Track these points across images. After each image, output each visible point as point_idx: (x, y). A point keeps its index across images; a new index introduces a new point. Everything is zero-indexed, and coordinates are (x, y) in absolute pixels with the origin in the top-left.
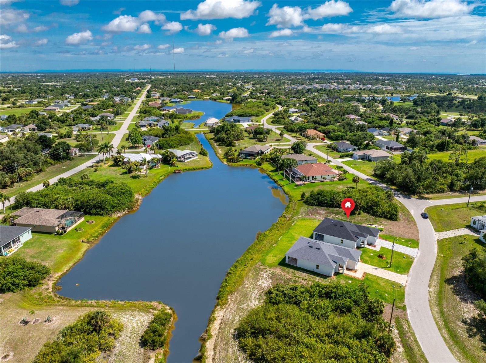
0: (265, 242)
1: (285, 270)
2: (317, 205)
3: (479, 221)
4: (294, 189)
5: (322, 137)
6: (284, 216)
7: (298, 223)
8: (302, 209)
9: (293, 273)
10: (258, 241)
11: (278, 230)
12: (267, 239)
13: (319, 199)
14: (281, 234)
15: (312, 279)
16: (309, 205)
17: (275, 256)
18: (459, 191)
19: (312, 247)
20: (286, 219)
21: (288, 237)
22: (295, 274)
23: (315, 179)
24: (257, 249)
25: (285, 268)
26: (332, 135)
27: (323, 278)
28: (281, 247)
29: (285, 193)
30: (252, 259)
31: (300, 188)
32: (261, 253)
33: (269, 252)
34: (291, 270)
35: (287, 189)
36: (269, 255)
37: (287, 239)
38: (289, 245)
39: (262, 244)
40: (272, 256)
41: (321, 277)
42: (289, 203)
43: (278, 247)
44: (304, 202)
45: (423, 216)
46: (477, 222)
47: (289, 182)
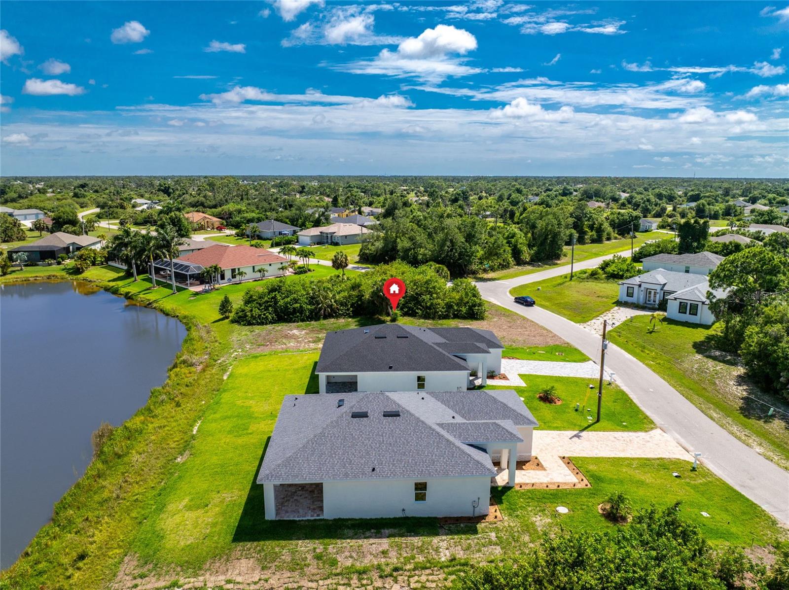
0: (135, 457)
1: (276, 556)
2: (273, 322)
3: (640, 286)
4: (190, 301)
5: (217, 225)
6: (184, 362)
7: (242, 370)
8: (235, 337)
9: (318, 558)
10: (105, 462)
11: (178, 405)
12: (141, 447)
13: (276, 302)
14: (193, 415)
15: (420, 558)
16: (250, 324)
17: (200, 504)
18: (528, 263)
19: (364, 415)
20: (193, 369)
21: (225, 418)
22: (334, 563)
23: (241, 274)
24: (106, 494)
25: (270, 545)
26: (238, 219)
27: (458, 532)
28: (215, 460)
29: (167, 315)
30: (82, 557)
31: (207, 298)
32: (128, 511)
33: (162, 496)
34: (305, 547)
35: (169, 304)
36: (171, 507)
37: (227, 425)
38: (240, 441)
39: (122, 469)
40: (189, 508)
41: (451, 532)
42: (187, 332)
43: (198, 461)
44: (233, 322)
45: (522, 304)
46: (636, 288)
47: (172, 292)
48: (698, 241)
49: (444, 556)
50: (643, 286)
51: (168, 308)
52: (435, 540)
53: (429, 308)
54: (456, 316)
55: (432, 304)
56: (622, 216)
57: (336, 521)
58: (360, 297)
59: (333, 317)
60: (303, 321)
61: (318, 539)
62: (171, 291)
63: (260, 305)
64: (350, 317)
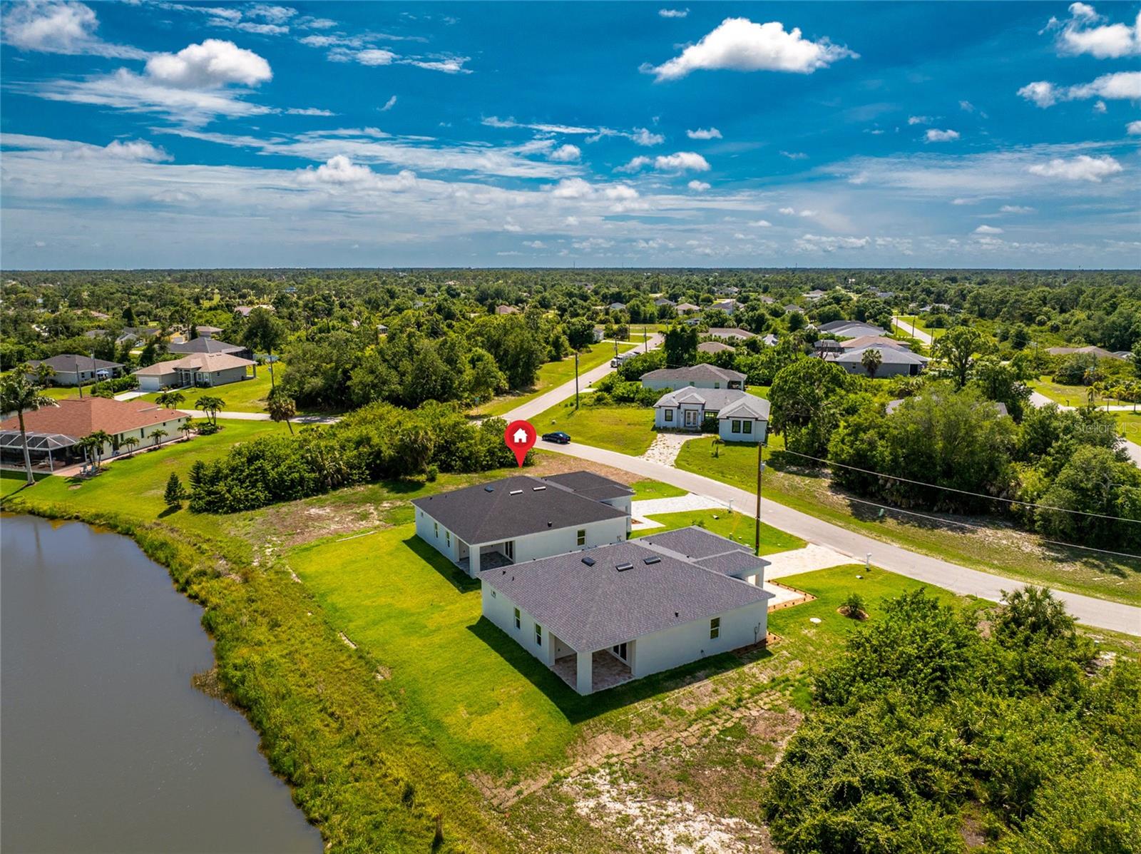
1: (627, 723)
3: (679, 407)
4: (76, 493)
9: (665, 712)
15: (747, 687)
16: (234, 510)
19: (629, 567)
20: (227, 580)
22: (682, 712)
23: (131, 442)
25: (612, 716)
29: (53, 517)
37: (391, 628)
38: (436, 640)
41: (752, 660)
45: (556, 442)
46: (675, 410)
47: (26, 483)
48: (687, 351)
49: (764, 679)
50: (683, 407)
51: (45, 508)
52: (746, 669)
53: (468, 458)
54: (502, 465)
55: (471, 453)
56: (573, 325)
57: (649, 678)
58: (378, 454)
59: (344, 486)
60: (307, 496)
61: (649, 697)
62: (23, 483)
63: (242, 482)
64: (368, 482)
